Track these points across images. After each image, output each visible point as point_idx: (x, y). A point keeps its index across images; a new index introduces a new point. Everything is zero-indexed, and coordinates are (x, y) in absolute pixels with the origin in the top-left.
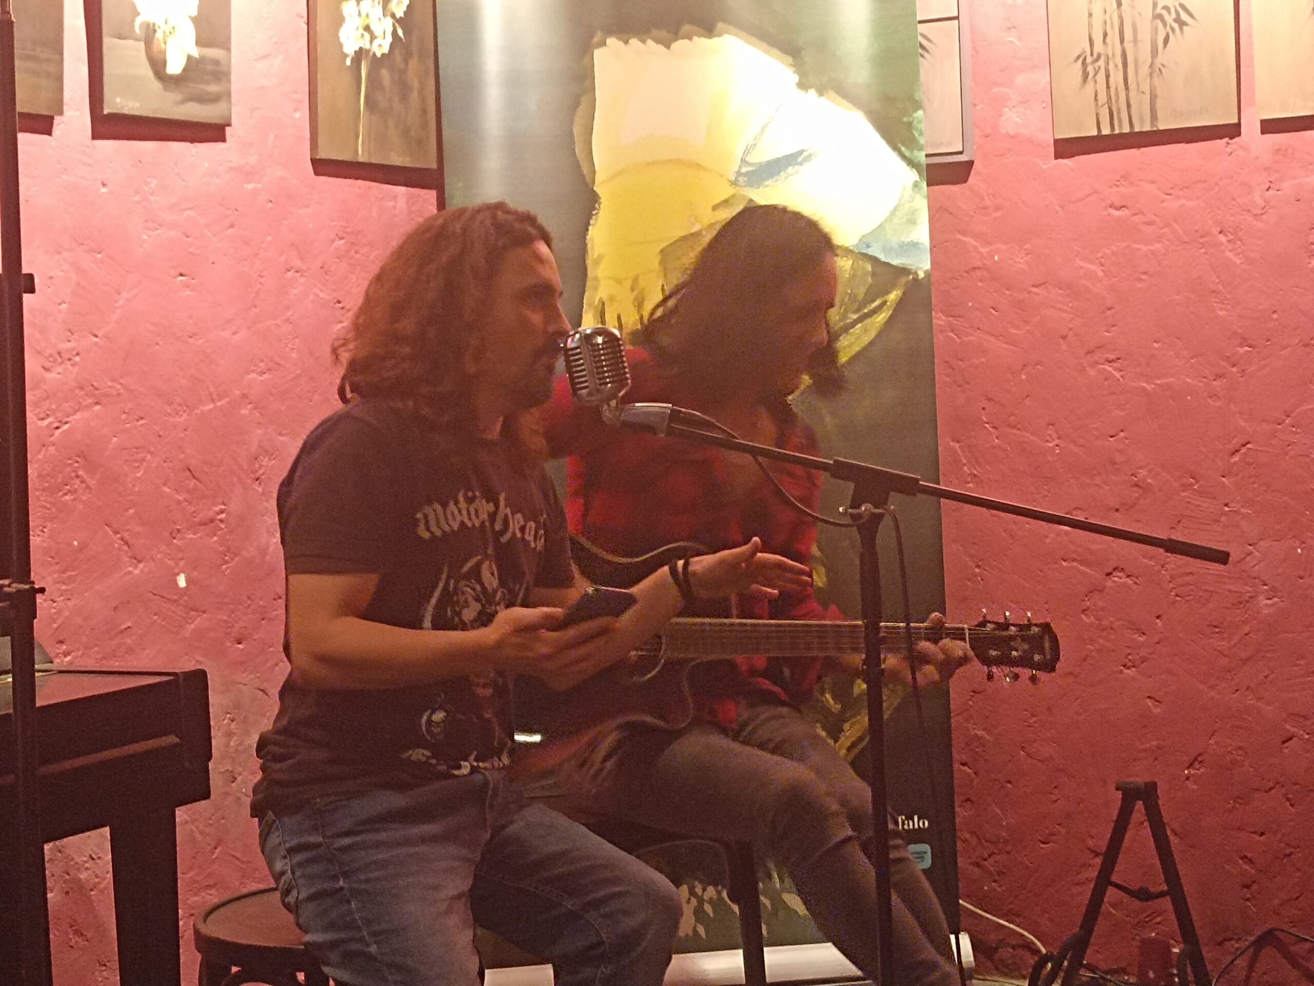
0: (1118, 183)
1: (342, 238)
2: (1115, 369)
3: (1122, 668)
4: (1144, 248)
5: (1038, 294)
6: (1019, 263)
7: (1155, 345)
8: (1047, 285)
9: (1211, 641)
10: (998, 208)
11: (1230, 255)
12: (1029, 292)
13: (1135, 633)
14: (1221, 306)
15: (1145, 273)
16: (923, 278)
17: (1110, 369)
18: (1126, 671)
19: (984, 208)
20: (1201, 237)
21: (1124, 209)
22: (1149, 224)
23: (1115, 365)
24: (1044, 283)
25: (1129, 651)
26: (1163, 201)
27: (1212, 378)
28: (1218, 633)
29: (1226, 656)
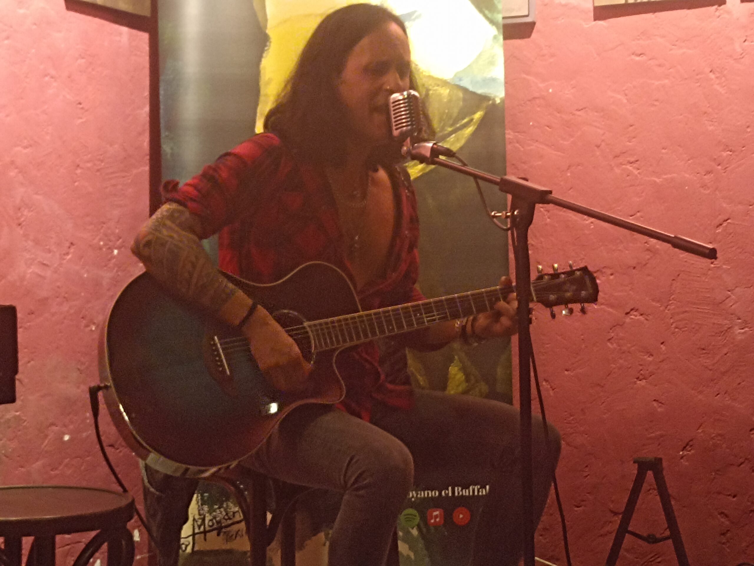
0: (638, 38)
1: (83, 58)
2: (634, 168)
3: (635, 380)
4: (657, 83)
5: (580, 116)
6: (567, 94)
7: (664, 151)
8: (587, 109)
9: (700, 359)
10: (552, 56)
11: (717, 87)
12: (574, 115)
13: (646, 355)
14: (710, 123)
15: (657, 100)
16: (499, 103)
17: (631, 168)
18: (638, 382)
19: (543, 56)
20: (697, 75)
21: (642, 55)
22: (660, 65)
23: (634, 165)
24: (585, 108)
25: (641, 368)
26: (671, 50)
27: (704, 174)
28: (705, 353)
29: (710, 370)
